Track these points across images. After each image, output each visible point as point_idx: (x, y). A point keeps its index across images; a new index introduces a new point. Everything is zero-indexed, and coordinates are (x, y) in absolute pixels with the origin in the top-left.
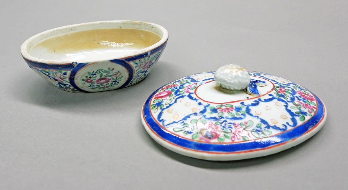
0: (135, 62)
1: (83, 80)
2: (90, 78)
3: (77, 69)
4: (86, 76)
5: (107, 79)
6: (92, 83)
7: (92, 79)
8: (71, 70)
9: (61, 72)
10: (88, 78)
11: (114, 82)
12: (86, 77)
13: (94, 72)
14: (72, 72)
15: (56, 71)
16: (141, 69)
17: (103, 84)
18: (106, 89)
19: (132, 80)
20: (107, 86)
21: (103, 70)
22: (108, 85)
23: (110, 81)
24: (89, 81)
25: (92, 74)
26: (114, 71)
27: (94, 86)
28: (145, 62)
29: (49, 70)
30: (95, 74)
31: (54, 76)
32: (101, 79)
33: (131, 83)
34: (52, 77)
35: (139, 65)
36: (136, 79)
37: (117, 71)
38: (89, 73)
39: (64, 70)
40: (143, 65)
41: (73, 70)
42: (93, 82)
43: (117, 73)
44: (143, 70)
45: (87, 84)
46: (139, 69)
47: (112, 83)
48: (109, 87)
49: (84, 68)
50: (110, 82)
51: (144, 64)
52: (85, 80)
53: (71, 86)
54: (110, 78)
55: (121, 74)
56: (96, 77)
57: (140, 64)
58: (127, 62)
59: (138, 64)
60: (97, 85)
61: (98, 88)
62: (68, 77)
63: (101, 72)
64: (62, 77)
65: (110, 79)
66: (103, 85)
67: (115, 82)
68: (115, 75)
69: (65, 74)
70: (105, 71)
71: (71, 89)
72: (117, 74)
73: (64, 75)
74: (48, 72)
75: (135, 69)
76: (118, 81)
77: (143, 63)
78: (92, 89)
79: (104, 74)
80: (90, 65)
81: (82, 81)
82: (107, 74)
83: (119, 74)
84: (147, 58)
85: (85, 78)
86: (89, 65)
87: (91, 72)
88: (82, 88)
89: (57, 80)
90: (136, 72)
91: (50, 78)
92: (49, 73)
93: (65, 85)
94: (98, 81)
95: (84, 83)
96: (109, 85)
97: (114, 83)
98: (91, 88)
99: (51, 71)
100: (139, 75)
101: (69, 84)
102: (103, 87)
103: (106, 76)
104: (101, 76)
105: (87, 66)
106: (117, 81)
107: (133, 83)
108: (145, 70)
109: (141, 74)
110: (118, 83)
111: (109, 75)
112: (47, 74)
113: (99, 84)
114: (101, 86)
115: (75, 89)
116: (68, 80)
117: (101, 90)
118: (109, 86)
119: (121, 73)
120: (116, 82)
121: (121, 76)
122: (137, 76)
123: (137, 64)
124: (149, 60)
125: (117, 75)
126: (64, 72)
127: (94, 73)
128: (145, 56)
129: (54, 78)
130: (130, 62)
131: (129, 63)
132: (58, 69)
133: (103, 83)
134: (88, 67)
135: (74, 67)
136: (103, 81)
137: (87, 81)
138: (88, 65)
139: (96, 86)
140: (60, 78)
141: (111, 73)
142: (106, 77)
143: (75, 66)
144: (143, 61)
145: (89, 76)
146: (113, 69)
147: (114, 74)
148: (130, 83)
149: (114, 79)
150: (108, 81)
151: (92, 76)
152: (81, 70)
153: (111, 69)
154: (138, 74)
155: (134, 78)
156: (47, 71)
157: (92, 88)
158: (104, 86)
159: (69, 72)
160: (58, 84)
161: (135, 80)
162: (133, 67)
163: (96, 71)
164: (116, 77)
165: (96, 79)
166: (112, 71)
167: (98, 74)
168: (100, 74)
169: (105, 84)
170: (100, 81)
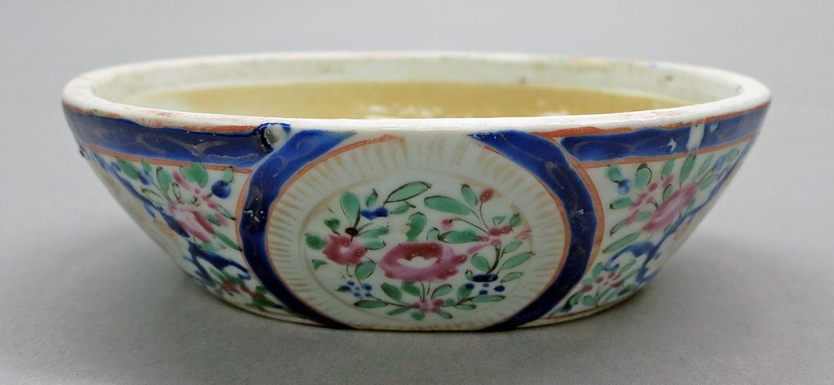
0: (617, 171)
1: (314, 242)
2: (353, 232)
3: (285, 161)
4: (329, 217)
5: (446, 257)
6: (361, 264)
7: (359, 241)
8: (255, 168)
9: (201, 178)
10: (342, 231)
11: (478, 279)
12: (332, 224)
13: (375, 194)
14: (256, 182)
15: (177, 169)
16: (636, 226)
17: (418, 285)
18: (432, 320)
19: (578, 287)
20: (439, 303)
21: (430, 193)
22: (444, 298)
23: (462, 268)
24: (344, 250)
25: (364, 207)
26: (492, 210)
27: (368, 288)
28: (667, 186)
29: (146, 159)
30: (382, 213)
31: (168, 198)
32: (410, 251)
33: (568, 306)
34: (160, 209)
35: (633, 195)
36: (596, 286)
37: (509, 213)
38: (348, 199)
39: (216, 168)
40: (650, 201)
41: (261, 169)
42: (363, 259)
43: (506, 223)
44: (643, 238)
45: (335, 273)
46: (628, 221)
47: (470, 287)
48: (451, 310)
49: (321, 166)
50: (458, 280)
51: (658, 195)
52: (324, 243)
53: (252, 273)
54: (461, 249)
55: (527, 233)
56: (385, 231)
57: (639, 192)
58: (571, 160)
59: (627, 190)
60: (386, 288)
61: (390, 308)
62: (233, 214)
63: (418, 201)
64: (204, 208)
65: (460, 260)
66: (414, 291)
67: (485, 278)
68: (495, 232)
69: (220, 190)
70: (440, 202)
71: (252, 294)
72: (507, 230)
73: (215, 199)
74: (143, 174)
75: (610, 218)
76: (501, 276)
77: (653, 187)
78: (357, 304)
79: (434, 218)
80: (358, 151)
81: (304, 245)
82: (448, 222)
83: (518, 230)
84: (679, 163)
85: (324, 232)
86: (356, 145)
87: (362, 193)
88: (303, 295)
89: (179, 229)
90: (607, 241)
91: (153, 215)
92: (144, 181)
93: (220, 263)
94: (390, 259)
95: (318, 264)
96: (453, 295)
97: (479, 286)
98: (350, 297)
99: (154, 167)
100: (617, 266)
101: (239, 258)
102: (416, 306)
103: (442, 231)
104: (415, 228)
105: (340, 151)
106: (495, 278)
107: (575, 309)
108: (655, 238)
109: (626, 258)
110: (500, 289)
111: (459, 227)
112: (137, 185)
113: (397, 283)
114: (408, 298)
115: (270, 297)
116: (232, 231)
117: (406, 320)
118: (450, 303)
119: (529, 231)
120: (493, 284)
121: (524, 248)
122: (605, 269)
123: (622, 184)
124: (688, 182)
125: (506, 239)
126: (215, 175)
127: (378, 204)
128: (673, 144)
129: (168, 213)
130: (589, 162)
131: (579, 173)
132: (186, 154)
133: (421, 276)
134: (345, 156)
135: (269, 149)
136: (419, 263)
137: (334, 255)
138: (348, 148)
139: (378, 293)
140: (198, 216)
141: (471, 218)
142: (440, 238)
143: (278, 146)
144: (656, 178)
145: (346, 222)
146: (487, 195)
147: (491, 225)
148: (562, 303)
149: (480, 262)
150: (444, 273)
151: (364, 220)
152: (305, 176)
153: (477, 190)
154: (615, 258)
155: (588, 275)
156: (138, 166)
157: (356, 299)
158: (423, 301)
159: (241, 182)
160: (189, 255)
161: (592, 293)
162: (600, 204)
163: (392, 194)
164: (498, 250)
165: (383, 247)
166: (481, 208)
167: (400, 211)
168: (410, 218)
169: (429, 289)
170: (403, 261)
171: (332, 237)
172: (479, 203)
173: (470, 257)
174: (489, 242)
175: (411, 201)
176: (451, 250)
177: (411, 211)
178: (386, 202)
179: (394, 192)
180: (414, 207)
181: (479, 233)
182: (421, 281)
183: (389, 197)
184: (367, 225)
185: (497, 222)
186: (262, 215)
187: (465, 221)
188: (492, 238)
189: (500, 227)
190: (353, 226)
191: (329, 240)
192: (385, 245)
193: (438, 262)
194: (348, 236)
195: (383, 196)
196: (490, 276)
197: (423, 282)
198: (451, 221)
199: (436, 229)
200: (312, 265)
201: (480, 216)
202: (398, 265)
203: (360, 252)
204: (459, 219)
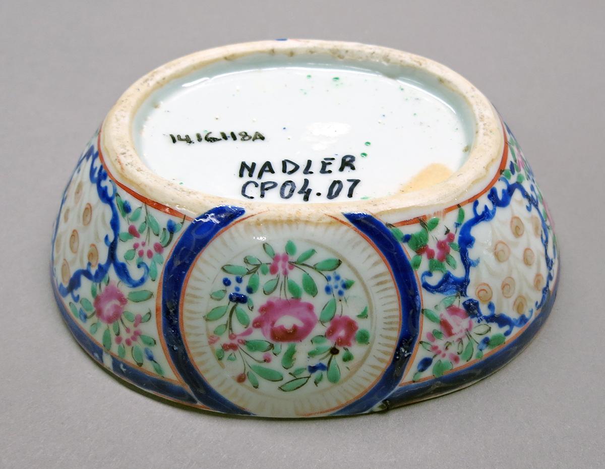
1: (364, 338)
2: (334, 351)
4: (349, 364)
5: (267, 327)
7: (329, 344)
8: (397, 387)
10: (342, 352)
12: (347, 358)
13: (316, 383)
14: (398, 378)
15: (455, 366)
17: (289, 295)
20: (274, 270)
21: (279, 384)
22: (269, 277)
23: (256, 315)
24: (342, 333)
25: (325, 373)
29: (478, 360)
30: (313, 369)
31: (470, 336)
32: (294, 335)
35: (141, 344)
39: (425, 379)
40: (128, 329)
41: (392, 389)
42: (328, 325)
43: (227, 354)
45: (352, 304)
47: (250, 290)
49: (351, 398)
50: (258, 300)
52: (355, 339)
54: (257, 335)
55: (212, 341)
56: (311, 354)
57: (137, 344)
59: (146, 350)
60: (313, 291)
61: (312, 260)
62: (420, 346)
63: (287, 378)
64: (442, 342)
65: (258, 324)
66: (293, 288)
67: (239, 299)
68: (233, 347)
69: (426, 363)
70: (273, 377)
72: (226, 347)
73: (432, 355)
74: (484, 346)
76: (226, 300)
78: (339, 263)
79: (276, 364)
80: (326, 408)
82: (267, 360)
83: (218, 346)
85: (355, 349)
87: (325, 384)
90: (152, 306)
92: (486, 339)
94: (309, 326)
95: (364, 315)
96: (263, 279)
97: (243, 291)
99: (474, 357)
102: (292, 265)
103: (271, 352)
104: (290, 357)
105: (337, 408)
106: (231, 297)
110: (227, 282)
111: (259, 355)
118: (264, 269)
120: (231, 290)
121: (213, 326)
123: (151, 358)
125: (225, 339)
127: (315, 375)
128: (122, 368)
131: (183, 381)
133: (286, 306)
135: (385, 401)
136: (287, 321)
138: (332, 409)
141: (251, 363)
142: (272, 346)
144: (128, 349)
145: (338, 359)
146: (241, 379)
147: (237, 353)
149: (243, 318)
150: (268, 310)
151: (325, 362)
152: (362, 390)
153: (248, 383)
162: (163, 347)
163: (305, 383)
164: (231, 329)
165: (313, 339)
166: (245, 370)
167: (300, 371)
168: (293, 365)
169: (281, 290)
170: (300, 324)
171: (349, 345)
172: (246, 373)
173: (250, 326)
174: (238, 338)
175: (292, 378)
176: (264, 334)
177: (292, 370)
178: (309, 377)
179: (303, 385)
180: (290, 373)
181: (244, 348)
182: (287, 300)
183: (307, 381)
184: (323, 359)
185: (233, 356)
186: (398, 355)
187: (256, 360)
188: (235, 342)
189: (231, 351)
190: (334, 356)
191: (352, 342)
192: (311, 341)
193: (273, 323)
194: (338, 347)
195: (311, 381)
196: (235, 301)
197: (285, 299)
198: (265, 361)
199: (275, 354)
200: (368, 313)
201: (245, 362)
202: (303, 320)
203: (330, 333)
204: (259, 362)
